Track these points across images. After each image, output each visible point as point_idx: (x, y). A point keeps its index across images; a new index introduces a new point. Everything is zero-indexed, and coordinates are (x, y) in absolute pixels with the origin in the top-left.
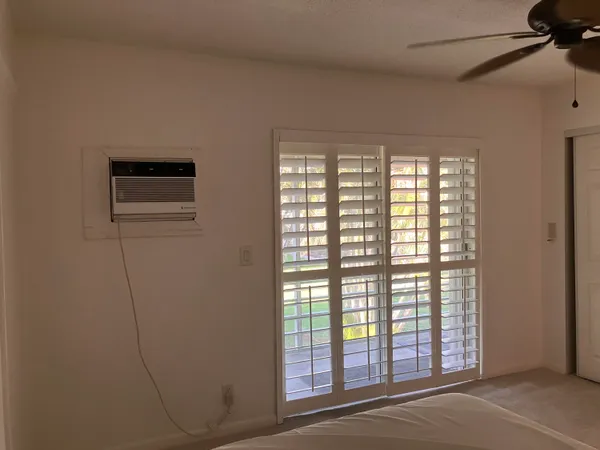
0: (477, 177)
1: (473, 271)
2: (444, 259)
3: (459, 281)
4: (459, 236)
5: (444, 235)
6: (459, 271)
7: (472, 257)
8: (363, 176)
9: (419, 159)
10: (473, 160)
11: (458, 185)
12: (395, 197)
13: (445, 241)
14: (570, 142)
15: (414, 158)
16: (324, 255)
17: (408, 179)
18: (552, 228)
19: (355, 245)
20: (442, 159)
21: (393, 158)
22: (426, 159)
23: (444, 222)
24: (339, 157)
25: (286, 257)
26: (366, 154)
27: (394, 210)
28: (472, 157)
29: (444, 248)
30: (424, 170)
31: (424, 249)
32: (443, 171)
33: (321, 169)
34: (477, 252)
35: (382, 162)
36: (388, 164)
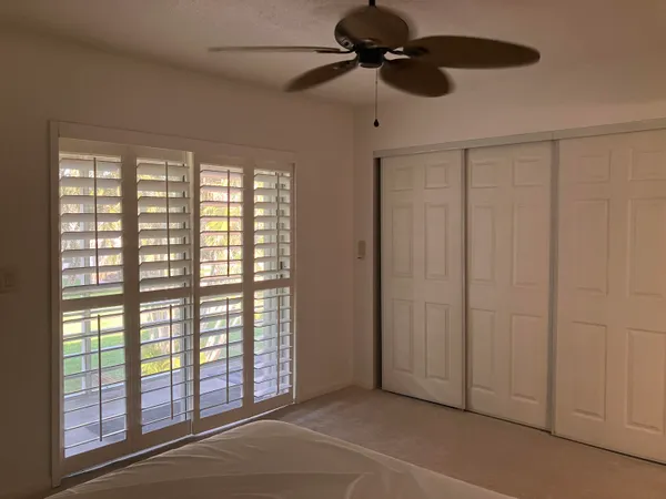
0: (292, 192)
1: (287, 290)
2: (257, 279)
3: (274, 301)
4: (274, 253)
5: (258, 253)
6: (274, 290)
7: (287, 275)
8: (167, 185)
9: (232, 169)
10: (288, 175)
11: (273, 200)
12: (205, 210)
13: (260, 259)
14: (378, 161)
15: (226, 169)
16: (118, 275)
17: (221, 190)
18: (362, 245)
19: (157, 263)
20: (256, 172)
21: (203, 167)
22: (240, 170)
23: (259, 239)
24: (138, 161)
25: (66, 281)
26: (172, 160)
27: (205, 226)
28: (287, 171)
29: (259, 266)
30: (238, 182)
31: (237, 268)
32: (257, 185)
33: (116, 174)
34: (292, 271)
35: (191, 170)
36: (197, 172)
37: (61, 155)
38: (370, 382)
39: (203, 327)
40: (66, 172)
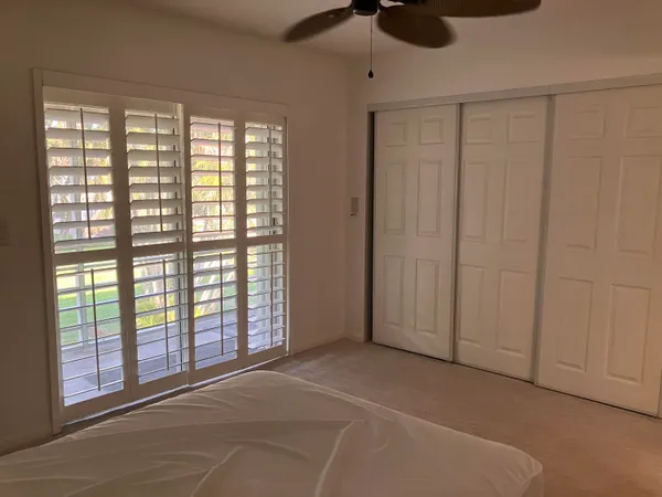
0: (284, 146)
1: (280, 246)
2: (250, 235)
3: (267, 257)
4: (267, 209)
5: (251, 209)
6: (267, 246)
7: (280, 231)
8: (157, 138)
9: (223, 122)
10: (280, 129)
11: (265, 154)
12: (197, 164)
13: (253, 215)
14: (372, 116)
15: (216, 121)
16: (110, 230)
17: (211, 144)
18: (355, 201)
19: (148, 218)
20: (247, 125)
21: (193, 119)
22: (231, 123)
23: (251, 195)
24: (127, 113)
25: (57, 234)
26: (160, 111)
27: (196, 180)
28: (279, 124)
29: (251, 223)
30: (229, 135)
31: (229, 224)
32: (249, 138)
33: (104, 126)
34: (284, 227)
35: (181, 122)
36: (187, 126)
37: (46, 105)
38: (361, 335)
39: (197, 281)
40: (52, 123)
